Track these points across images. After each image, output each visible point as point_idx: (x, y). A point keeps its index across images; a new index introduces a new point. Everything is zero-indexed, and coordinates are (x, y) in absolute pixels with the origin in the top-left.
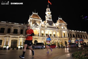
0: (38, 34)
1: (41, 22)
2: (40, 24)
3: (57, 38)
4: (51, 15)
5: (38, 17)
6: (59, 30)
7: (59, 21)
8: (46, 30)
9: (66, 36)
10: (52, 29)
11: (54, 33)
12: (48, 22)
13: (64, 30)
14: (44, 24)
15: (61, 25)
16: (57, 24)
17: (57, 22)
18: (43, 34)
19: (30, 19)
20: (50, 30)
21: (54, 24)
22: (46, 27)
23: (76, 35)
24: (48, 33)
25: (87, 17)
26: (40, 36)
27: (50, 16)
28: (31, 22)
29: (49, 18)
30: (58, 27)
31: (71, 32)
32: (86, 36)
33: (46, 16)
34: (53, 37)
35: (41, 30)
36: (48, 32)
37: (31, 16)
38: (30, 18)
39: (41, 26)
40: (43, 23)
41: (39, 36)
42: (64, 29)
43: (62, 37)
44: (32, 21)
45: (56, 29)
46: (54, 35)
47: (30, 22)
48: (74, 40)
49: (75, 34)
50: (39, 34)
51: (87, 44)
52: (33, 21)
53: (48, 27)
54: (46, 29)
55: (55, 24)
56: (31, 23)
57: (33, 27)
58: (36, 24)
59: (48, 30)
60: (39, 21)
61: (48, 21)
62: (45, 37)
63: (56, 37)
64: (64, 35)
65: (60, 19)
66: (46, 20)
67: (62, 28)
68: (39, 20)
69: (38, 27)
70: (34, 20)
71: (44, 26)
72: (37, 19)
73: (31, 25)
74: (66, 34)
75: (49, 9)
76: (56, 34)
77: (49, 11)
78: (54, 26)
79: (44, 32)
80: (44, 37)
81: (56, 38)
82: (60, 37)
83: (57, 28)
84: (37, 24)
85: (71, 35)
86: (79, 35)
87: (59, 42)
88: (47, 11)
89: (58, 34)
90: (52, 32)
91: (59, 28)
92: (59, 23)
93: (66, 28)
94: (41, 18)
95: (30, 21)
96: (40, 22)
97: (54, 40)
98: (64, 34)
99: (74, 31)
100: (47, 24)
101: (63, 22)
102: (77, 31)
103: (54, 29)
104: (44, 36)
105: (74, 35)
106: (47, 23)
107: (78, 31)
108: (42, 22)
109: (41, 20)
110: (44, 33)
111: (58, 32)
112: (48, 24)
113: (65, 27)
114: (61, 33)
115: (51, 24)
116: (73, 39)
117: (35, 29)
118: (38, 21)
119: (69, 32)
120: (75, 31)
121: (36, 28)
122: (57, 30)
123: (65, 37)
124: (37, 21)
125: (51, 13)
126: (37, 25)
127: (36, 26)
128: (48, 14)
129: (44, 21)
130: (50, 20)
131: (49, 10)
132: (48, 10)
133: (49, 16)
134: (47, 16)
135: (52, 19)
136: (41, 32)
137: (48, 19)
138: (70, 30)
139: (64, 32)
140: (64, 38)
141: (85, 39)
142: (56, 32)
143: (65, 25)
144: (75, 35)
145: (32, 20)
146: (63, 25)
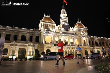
1: (54, 27)
3: (75, 46)
4: (67, 18)
5: (51, 21)
6: (77, 36)
7: (77, 25)
8: (61, 36)
9: (87, 43)
10: (69, 35)
11: (71, 40)
12: (64, 26)
13: (84, 37)
14: (59, 29)
15: (79, 30)
16: (75, 29)
17: (75, 27)
18: (57, 42)
19: (41, 24)
20: (66, 37)
21: (71, 29)
22: (61, 33)
23: (100, 42)
27: (66, 19)
28: (42, 27)
29: (65, 22)
30: (76, 33)
31: (93, 39)
33: (61, 20)
35: (54, 37)
37: (42, 20)
38: (41, 22)
39: (55, 31)
40: (57, 28)
41: (52, 44)
42: (84, 35)
44: (43, 25)
45: (73, 35)
46: (71, 43)
47: (41, 27)
48: (96, 48)
52: (45, 25)
53: (63, 33)
54: (61, 35)
55: (73, 29)
56: (42, 28)
57: (44, 33)
58: (49, 29)
59: (64, 37)
60: (53, 25)
61: (63, 25)
63: (74, 45)
64: (84, 43)
65: (79, 22)
66: (61, 24)
67: (82, 33)
68: (52, 24)
69: (51, 33)
70: (46, 24)
71: (58, 32)
72: (49, 23)
73: (42, 30)
74: (87, 41)
75: (65, 11)
76: (74, 41)
77: (64, 13)
78: (71, 32)
81: (74, 47)
83: (75, 34)
84: (50, 29)
85: (93, 42)
86: (103, 43)
88: (62, 13)
90: (69, 40)
91: (77, 34)
92: (78, 28)
93: (86, 34)
94: (54, 22)
96: (53, 27)
97: (71, 48)
98: (84, 41)
99: (96, 37)
100: (63, 29)
101: (83, 26)
102: (101, 38)
103: (71, 35)
105: (96, 43)
106: (62, 28)
107: (103, 38)
108: (56, 26)
109: (55, 25)
111: (76, 39)
112: (64, 30)
114: (80, 40)
115: (67, 29)
116: (95, 47)
117: (47, 35)
118: (51, 25)
119: (91, 39)
120: (99, 37)
121: (49, 34)
122: (75, 36)
123: (85, 46)
124: (49, 25)
125: (67, 15)
126: (50, 31)
127: (48, 32)
128: (64, 16)
129: (58, 26)
130: (66, 24)
131: (65, 12)
132: (63, 12)
133: (64, 18)
134: (62, 20)
135: (68, 23)
137: (63, 23)
138: (92, 37)
139: (84, 38)
142: (73, 39)
143: (85, 30)
144: (98, 43)
145: (44, 24)
146: (82, 30)
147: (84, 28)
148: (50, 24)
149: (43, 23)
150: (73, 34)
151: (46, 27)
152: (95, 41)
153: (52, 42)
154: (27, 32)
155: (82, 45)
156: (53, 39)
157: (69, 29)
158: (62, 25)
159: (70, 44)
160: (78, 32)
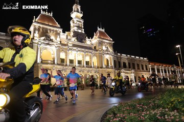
0: (52, 60)
1: (59, 34)
2: (58, 39)
3: (92, 69)
4: (82, 21)
5: (55, 23)
6: (97, 52)
7: (98, 34)
8: (70, 51)
9: (111, 64)
10: (83, 50)
11: (88, 59)
12: (76, 34)
13: (108, 54)
14: (67, 38)
15: (101, 43)
16: (95, 40)
17: (95, 37)
18: (63, 60)
19: (35, 26)
20: (79, 52)
21: (87, 39)
22: (71, 45)
23: (129, 63)
24: (75, 58)
25: (151, 30)
26: (57, 64)
27: (80, 22)
28: (37, 32)
29: (79, 27)
30: (95, 47)
31: (121, 58)
32: (146, 66)
33: (71, 22)
34: (83, 67)
35: (59, 52)
36: (75, 56)
37: (37, 19)
38: (34, 24)
39: (61, 42)
40: (63, 36)
41: (54, 63)
42: (107, 51)
43: (102, 68)
44: (39, 30)
45: (91, 51)
46: (87, 63)
47: (34, 32)
48: (124, 72)
49: (127, 62)
50: (54, 59)
51: (146, 80)
52: (41, 29)
53: (74, 46)
54: (71, 49)
55: (90, 41)
56: (37, 35)
57: (40, 43)
58: (49, 37)
59: (76, 52)
60: (56, 31)
61: (75, 32)
62: (67, 67)
63: (91, 67)
64: (106, 64)
65: (101, 30)
66: (72, 30)
67: (104, 48)
68: (55, 29)
69: (53, 45)
70: (43, 28)
71: (66, 43)
72: (50, 26)
73: (35, 38)
74: (111, 61)
75: (79, 7)
76: (91, 60)
77: (78, 11)
78: (88, 45)
79: (66, 55)
80: (65, 67)
81: (90, 69)
82: (98, 68)
83: (93, 48)
84: (51, 38)
85: (119, 63)
86: (134, 64)
87: (95, 77)
88: (75, 11)
89: (95, 61)
90: (83, 57)
91: (97, 48)
92: (98, 39)
93: (111, 50)
94: (59, 26)
95: (35, 29)
96: (57, 34)
97: (86, 72)
98: (107, 60)
99: (125, 55)
100: (74, 39)
101: (107, 37)
102: (132, 56)
103: (87, 50)
104: (65, 64)
105: (124, 64)
106: (73, 36)
107: (134, 57)
108: (62, 33)
109: (61, 30)
110: (66, 58)
111: (95, 58)
112: (76, 40)
113: (109, 48)
114: (100, 58)
115: (82, 40)
116: (123, 70)
117: (46, 49)
118: (53, 30)
119: (117, 57)
120: (128, 56)
121: (48, 46)
122: (93, 52)
123: (108, 68)
124: (50, 30)
125: (82, 15)
126: (52, 40)
127: (47, 42)
128: (77, 17)
129: (67, 33)
130: (80, 31)
131: (80, 10)
132: (76, 9)
133: (78, 21)
134: (74, 23)
135: (83, 30)
136: (58, 55)
137: (75, 29)
138: (119, 54)
139: (107, 57)
140: (105, 69)
141: (144, 71)
142: (90, 56)
143: (110, 43)
144: (127, 64)
145: (40, 27)
146: (105, 42)
147: (108, 40)
148: (52, 28)
149: (37, 25)
150: (90, 48)
151: (44, 34)
152: (122, 61)
153: (54, 61)
154: (6, 40)
155: (104, 66)
156: (55, 55)
157: (85, 40)
158: (73, 32)
159: (85, 65)
160: (99, 46)
